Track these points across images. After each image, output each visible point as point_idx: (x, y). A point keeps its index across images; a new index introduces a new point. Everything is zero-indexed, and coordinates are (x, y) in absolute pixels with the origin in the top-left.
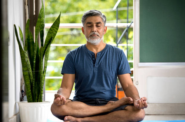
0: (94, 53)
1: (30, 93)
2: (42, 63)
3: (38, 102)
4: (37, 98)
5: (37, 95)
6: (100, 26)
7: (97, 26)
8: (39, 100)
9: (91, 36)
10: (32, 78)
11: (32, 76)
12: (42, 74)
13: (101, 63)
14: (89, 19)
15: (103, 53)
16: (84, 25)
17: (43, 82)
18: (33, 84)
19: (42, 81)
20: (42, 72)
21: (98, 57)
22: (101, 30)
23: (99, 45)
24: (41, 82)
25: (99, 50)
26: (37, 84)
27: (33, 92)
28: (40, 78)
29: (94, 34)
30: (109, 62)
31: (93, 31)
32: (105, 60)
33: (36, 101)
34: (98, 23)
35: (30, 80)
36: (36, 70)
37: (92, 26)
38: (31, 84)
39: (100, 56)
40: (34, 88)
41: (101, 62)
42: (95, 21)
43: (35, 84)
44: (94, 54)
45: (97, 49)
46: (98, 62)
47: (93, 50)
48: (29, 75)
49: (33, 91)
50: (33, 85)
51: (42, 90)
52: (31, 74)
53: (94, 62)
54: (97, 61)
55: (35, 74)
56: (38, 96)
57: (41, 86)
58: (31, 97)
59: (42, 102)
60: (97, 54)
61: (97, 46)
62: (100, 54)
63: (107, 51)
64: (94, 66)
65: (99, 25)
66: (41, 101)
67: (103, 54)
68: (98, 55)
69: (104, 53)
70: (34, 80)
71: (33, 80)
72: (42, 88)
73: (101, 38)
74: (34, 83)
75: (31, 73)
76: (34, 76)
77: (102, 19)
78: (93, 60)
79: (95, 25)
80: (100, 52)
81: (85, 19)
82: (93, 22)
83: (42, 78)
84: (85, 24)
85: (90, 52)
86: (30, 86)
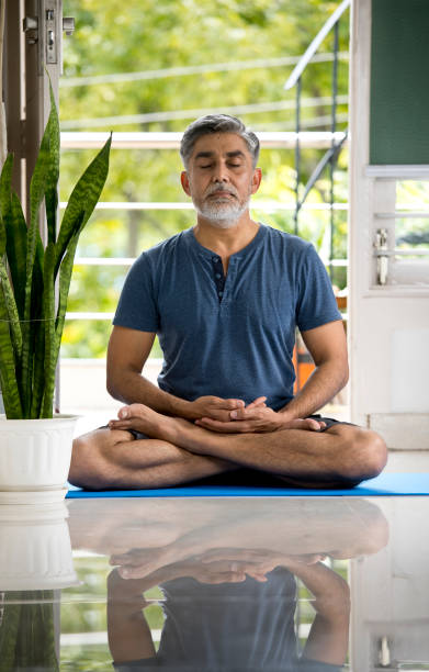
0: (219, 258)
1: (15, 390)
2: (51, 294)
3: (38, 418)
4: (35, 403)
5: (36, 394)
6: (238, 166)
7: (230, 165)
8: (42, 411)
9: (211, 196)
10: (20, 343)
11: (20, 335)
12: (52, 331)
13: (241, 289)
14: (203, 144)
15: (249, 256)
16: (187, 162)
17: (55, 355)
18: (22, 362)
19: (52, 352)
20: (52, 324)
21: (233, 270)
22: (243, 180)
23: (238, 230)
24: (49, 354)
25: (237, 246)
26: (37, 359)
27: (25, 388)
28: (47, 342)
29: (221, 189)
30: (268, 285)
31: (217, 181)
32: (255, 277)
33: (33, 413)
34: (232, 155)
35: (16, 348)
36: (31, 318)
37: (213, 166)
38: (18, 361)
39: (240, 264)
40: (25, 373)
41: (243, 285)
42: (223, 147)
43: (30, 361)
44: (220, 261)
45: (230, 242)
46: (231, 286)
47: (216, 245)
48: (12, 333)
49: (24, 382)
50: (25, 365)
51: (52, 381)
52: (18, 330)
53: (221, 285)
54: (229, 282)
55: (28, 327)
56: (40, 400)
57: (48, 367)
58: (18, 401)
59: (51, 417)
60: (228, 259)
61: (229, 232)
62: (239, 258)
63: (263, 248)
64: (220, 298)
65: (237, 161)
66: (47, 415)
67: (250, 260)
68: (232, 263)
69: (252, 256)
70: (27, 347)
71: (23, 350)
72: (53, 372)
73: (242, 204)
74: (25, 359)
75: (18, 325)
76: (27, 336)
77: (246, 142)
78: (216, 281)
79: (223, 160)
80: (238, 254)
81: (190, 142)
82: (217, 151)
83: (50, 341)
84: (192, 160)
85: (206, 252)
86: (14, 366)
